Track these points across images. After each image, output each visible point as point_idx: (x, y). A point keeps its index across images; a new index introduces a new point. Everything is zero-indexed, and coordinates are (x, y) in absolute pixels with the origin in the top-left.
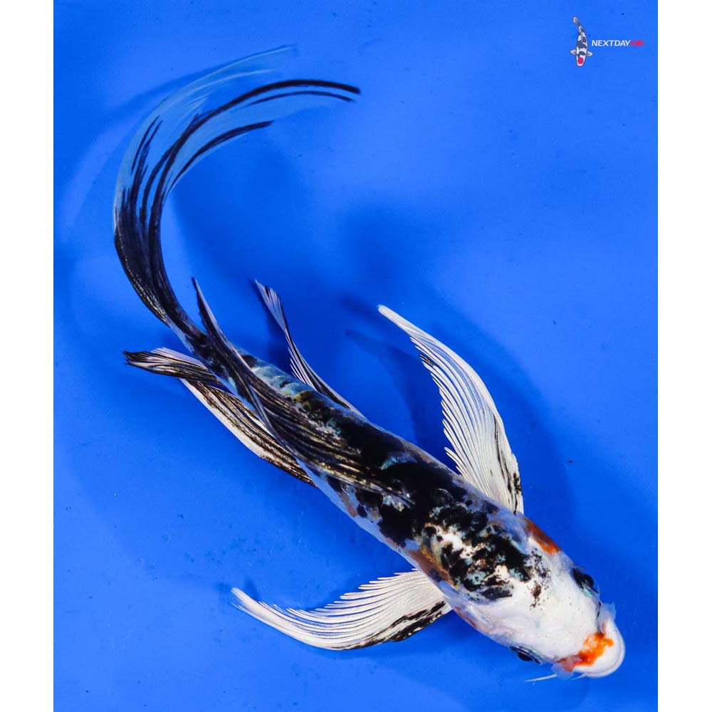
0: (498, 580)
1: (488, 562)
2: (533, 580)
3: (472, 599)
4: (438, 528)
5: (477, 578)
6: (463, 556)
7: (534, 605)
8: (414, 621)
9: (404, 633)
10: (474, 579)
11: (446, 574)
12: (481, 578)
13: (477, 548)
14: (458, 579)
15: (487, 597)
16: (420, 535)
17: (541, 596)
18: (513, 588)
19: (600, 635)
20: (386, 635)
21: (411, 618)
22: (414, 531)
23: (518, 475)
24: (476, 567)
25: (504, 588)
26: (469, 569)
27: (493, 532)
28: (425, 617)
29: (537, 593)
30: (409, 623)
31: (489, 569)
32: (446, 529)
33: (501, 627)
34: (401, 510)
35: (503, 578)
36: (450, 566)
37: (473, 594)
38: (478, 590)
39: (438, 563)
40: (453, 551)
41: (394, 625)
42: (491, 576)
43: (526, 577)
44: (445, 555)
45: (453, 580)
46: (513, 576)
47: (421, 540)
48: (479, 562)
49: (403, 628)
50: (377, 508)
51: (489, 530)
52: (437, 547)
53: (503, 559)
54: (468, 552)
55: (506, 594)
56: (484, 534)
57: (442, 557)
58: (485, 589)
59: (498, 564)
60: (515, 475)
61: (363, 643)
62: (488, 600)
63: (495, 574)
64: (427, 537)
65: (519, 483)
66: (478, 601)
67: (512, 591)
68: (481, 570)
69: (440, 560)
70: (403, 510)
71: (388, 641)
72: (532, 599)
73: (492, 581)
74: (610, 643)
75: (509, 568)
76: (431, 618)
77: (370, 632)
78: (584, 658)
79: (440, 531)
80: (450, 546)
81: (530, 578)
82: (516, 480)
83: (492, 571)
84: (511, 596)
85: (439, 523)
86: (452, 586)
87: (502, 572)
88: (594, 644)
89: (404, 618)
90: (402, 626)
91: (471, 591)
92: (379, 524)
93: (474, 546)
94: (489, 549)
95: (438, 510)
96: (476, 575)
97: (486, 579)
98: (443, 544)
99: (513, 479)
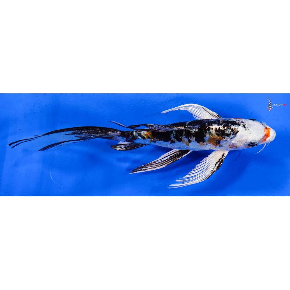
0: (233, 129)
1: (228, 127)
2: (241, 124)
3: (231, 138)
4: (210, 127)
5: (228, 132)
6: (221, 129)
7: (246, 130)
8: (219, 162)
9: (219, 166)
10: (228, 133)
11: (220, 138)
12: (229, 131)
13: (222, 125)
14: (224, 136)
15: (234, 135)
16: (207, 133)
17: (246, 127)
18: (238, 129)
19: (266, 128)
20: (215, 169)
21: (218, 162)
22: (205, 133)
23: (218, 115)
24: (226, 129)
25: (236, 130)
26: (225, 131)
27: (223, 121)
28: (221, 160)
29: (244, 126)
30: (218, 163)
31: (229, 128)
32: (212, 126)
33: (243, 140)
34: (198, 131)
35: (234, 128)
36: (220, 134)
37: (231, 137)
38: (231, 135)
39: (216, 137)
40: (218, 129)
41: (215, 166)
42: (231, 129)
43: (239, 125)
44: (217, 132)
45: (223, 137)
46: (236, 126)
47: (208, 134)
48: (226, 128)
49: (218, 165)
50: (192, 136)
51: (221, 121)
52: (213, 132)
53: (230, 124)
54: (221, 127)
55: (238, 131)
56: (221, 122)
57: (216, 133)
58: (232, 133)
59: (230, 126)
60: (217, 115)
61: (210, 175)
62: (235, 136)
63: (231, 128)
64: (209, 132)
65: (219, 116)
66: (233, 138)
67: (239, 130)
68: (228, 129)
69: (216, 135)
70: (199, 130)
71: (216, 170)
72: (245, 129)
73: (232, 130)
74: (269, 129)
75: (233, 125)
76: (223, 159)
77: (211, 171)
78: (267, 135)
79: (211, 127)
80: (216, 129)
81: (240, 125)
82: (218, 116)
83: (230, 128)
84: (239, 131)
85: (209, 125)
86: (224, 140)
87: (233, 127)
88: (267, 131)
89: (217, 163)
90: (217, 165)
91: (230, 136)
92: (196, 140)
93: (221, 125)
94: (225, 124)
95: (207, 124)
96: (227, 131)
97: (231, 131)
98: (214, 130)
99: (217, 116)
